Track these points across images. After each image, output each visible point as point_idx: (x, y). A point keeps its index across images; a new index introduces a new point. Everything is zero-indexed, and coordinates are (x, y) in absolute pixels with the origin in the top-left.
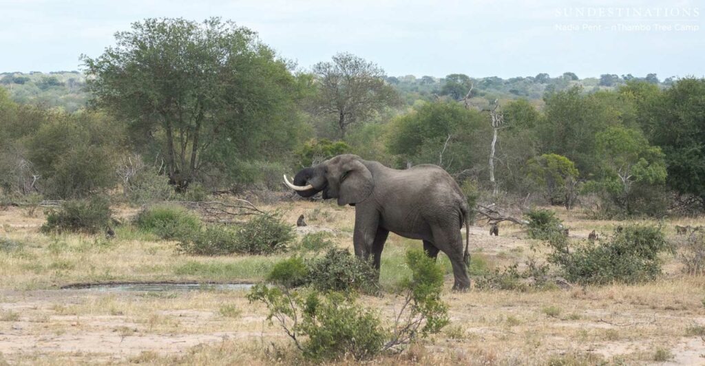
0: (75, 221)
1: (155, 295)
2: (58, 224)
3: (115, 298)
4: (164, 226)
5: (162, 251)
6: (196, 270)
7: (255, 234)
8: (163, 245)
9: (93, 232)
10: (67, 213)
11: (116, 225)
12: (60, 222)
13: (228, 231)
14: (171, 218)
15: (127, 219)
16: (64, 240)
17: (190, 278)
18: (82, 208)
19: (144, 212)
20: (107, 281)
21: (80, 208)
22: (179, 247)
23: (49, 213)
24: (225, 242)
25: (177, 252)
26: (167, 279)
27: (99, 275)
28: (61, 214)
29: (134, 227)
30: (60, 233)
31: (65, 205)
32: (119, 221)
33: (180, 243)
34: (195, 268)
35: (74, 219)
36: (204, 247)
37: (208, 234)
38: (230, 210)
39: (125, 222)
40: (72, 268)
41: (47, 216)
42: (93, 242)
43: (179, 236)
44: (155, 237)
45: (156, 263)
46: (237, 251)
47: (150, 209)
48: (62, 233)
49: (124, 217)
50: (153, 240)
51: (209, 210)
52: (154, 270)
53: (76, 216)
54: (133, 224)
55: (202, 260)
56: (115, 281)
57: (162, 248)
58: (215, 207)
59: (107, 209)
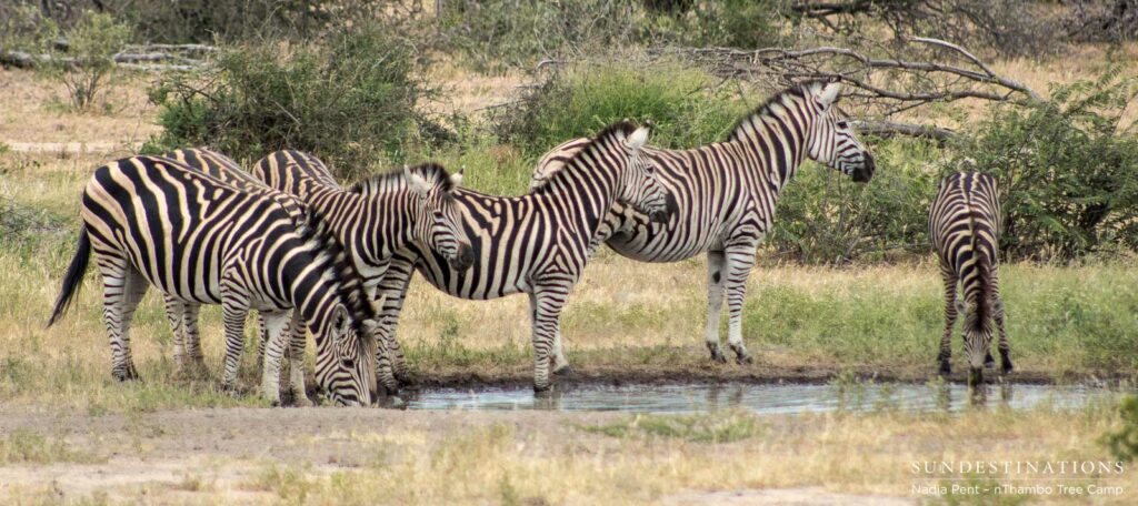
0: (275, 130)
1: (665, 431)
3: (505, 440)
6: (794, 325)
7: (1016, 178)
10: (240, 98)
11: (439, 144)
12: (214, 132)
13: (906, 168)
15: (476, 119)
17: (777, 357)
18: (302, 74)
19: (546, 89)
20: (449, 371)
21: (296, 76)
23: (171, 97)
24: (893, 209)
26: (686, 360)
27: (411, 345)
28: (218, 100)
29: (508, 150)
31: (231, 65)
32: (450, 127)
34: (793, 318)
35: (270, 121)
36: (810, 231)
38: (878, 79)
39: (471, 130)
41: (162, 109)
45: (632, 296)
47: (571, 76)
49: (466, 111)
52: (627, 324)
53: (279, 109)
54: (504, 140)
56: (480, 370)
59: (397, 78)
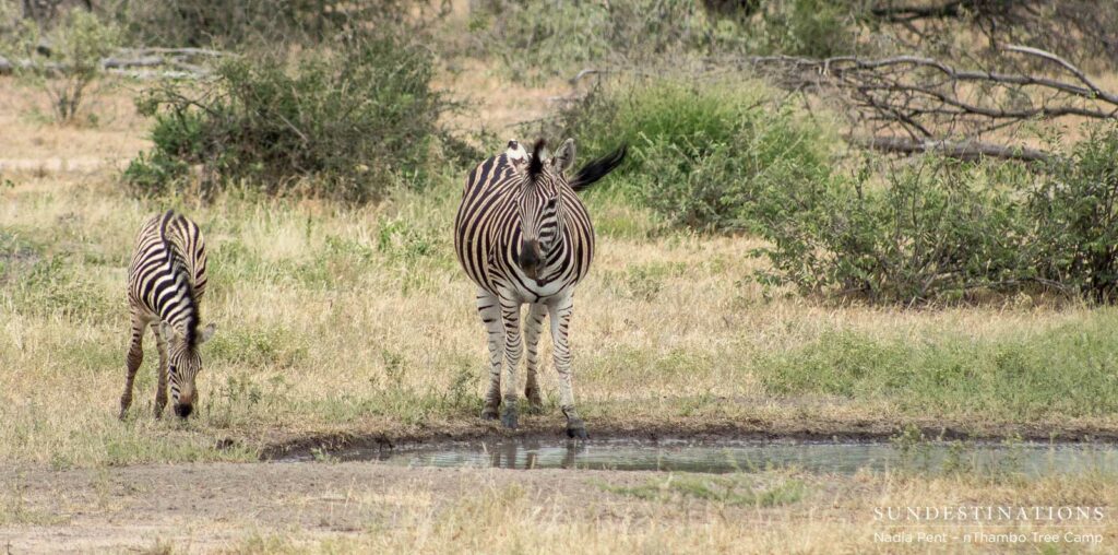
0: (279, 146)
1: (702, 494)
2: (202, 160)
3: (520, 502)
4: (684, 168)
5: (685, 283)
6: (857, 373)
8: (681, 255)
9: (360, 196)
12: (210, 148)
13: (990, 195)
14: (714, 131)
16: (234, 231)
17: (836, 410)
18: (311, 83)
19: (587, 102)
21: (302, 86)
22: (765, 264)
23: (162, 109)
24: (974, 242)
25: (759, 288)
26: (733, 412)
27: (421, 393)
28: (215, 111)
30: (210, 201)
31: (231, 74)
32: (478, 145)
33: (771, 245)
34: (856, 365)
35: (274, 136)
36: (881, 266)
37: (898, 204)
38: (967, 93)
40: (295, 360)
41: (151, 121)
42: (366, 241)
43: (768, 215)
44: (645, 218)
46: (1027, 283)
47: (617, 87)
48: (223, 200)
50: (634, 230)
51: (878, 95)
52: (668, 371)
53: (285, 123)
55: (878, 326)
57: (682, 267)
58: (908, 80)
59: (419, 89)
